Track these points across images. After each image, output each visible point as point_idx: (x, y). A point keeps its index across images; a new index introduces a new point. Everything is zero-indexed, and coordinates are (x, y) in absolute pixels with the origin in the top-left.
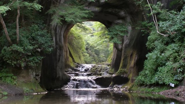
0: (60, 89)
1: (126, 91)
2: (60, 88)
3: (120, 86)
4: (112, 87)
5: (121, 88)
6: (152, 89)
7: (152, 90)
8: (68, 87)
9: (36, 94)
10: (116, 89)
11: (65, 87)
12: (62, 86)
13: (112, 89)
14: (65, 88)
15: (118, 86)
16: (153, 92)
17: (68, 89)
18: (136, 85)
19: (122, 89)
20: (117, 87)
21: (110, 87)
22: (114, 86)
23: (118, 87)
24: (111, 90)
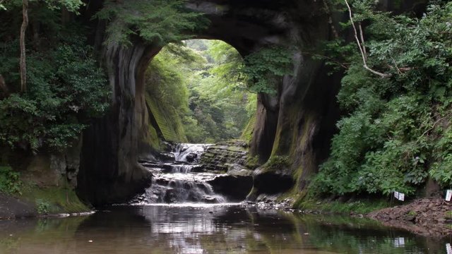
1: (287, 209)
2: (127, 201)
3: (273, 198)
4: (254, 199)
5: (276, 201)
6: (351, 204)
7: (351, 209)
9: (68, 215)
10: (262, 205)
12: (130, 197)
13: (254, 205)
15: (268, 199)
16: (352, 212)
17: (146, 204)
18: (312, 195)
19: (277, 206)
20: (264, 200)
21: (249, 199)
22: (259, 198)
23: (269, 201)
24: (250, 207)
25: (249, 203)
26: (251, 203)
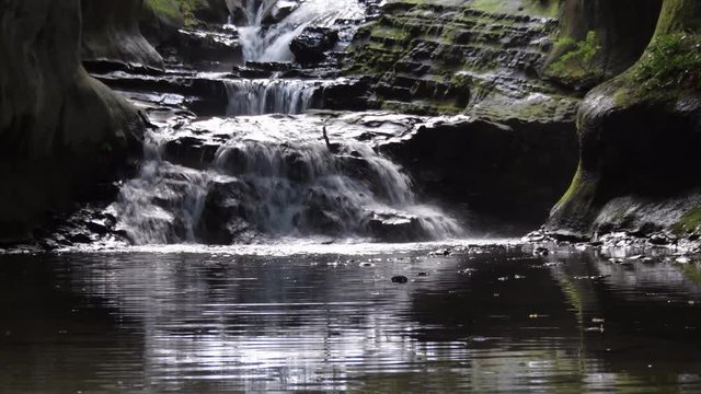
0: (36, 250)
2: (40, 236)
3: (667, 217)
4: (581, 222)
5: (677, 230)
8: (119, 227)
10: (618, 247)
11: (94, 228)
12: (55, 219)
13: (582, 248)
14: (86, 240)
15: (645, 218)
17: (122, 246)
19: (684, 247)
20: (626, 224)
21: (562, 223)
22: (604, 217)
23: (647, 229)
24: (565, 252)
25: (561, 238)
26: (573, 240)
